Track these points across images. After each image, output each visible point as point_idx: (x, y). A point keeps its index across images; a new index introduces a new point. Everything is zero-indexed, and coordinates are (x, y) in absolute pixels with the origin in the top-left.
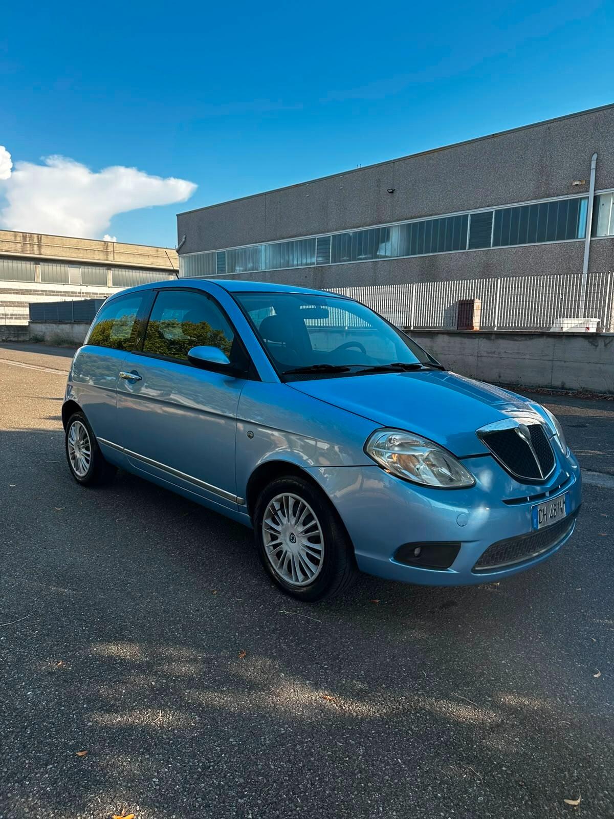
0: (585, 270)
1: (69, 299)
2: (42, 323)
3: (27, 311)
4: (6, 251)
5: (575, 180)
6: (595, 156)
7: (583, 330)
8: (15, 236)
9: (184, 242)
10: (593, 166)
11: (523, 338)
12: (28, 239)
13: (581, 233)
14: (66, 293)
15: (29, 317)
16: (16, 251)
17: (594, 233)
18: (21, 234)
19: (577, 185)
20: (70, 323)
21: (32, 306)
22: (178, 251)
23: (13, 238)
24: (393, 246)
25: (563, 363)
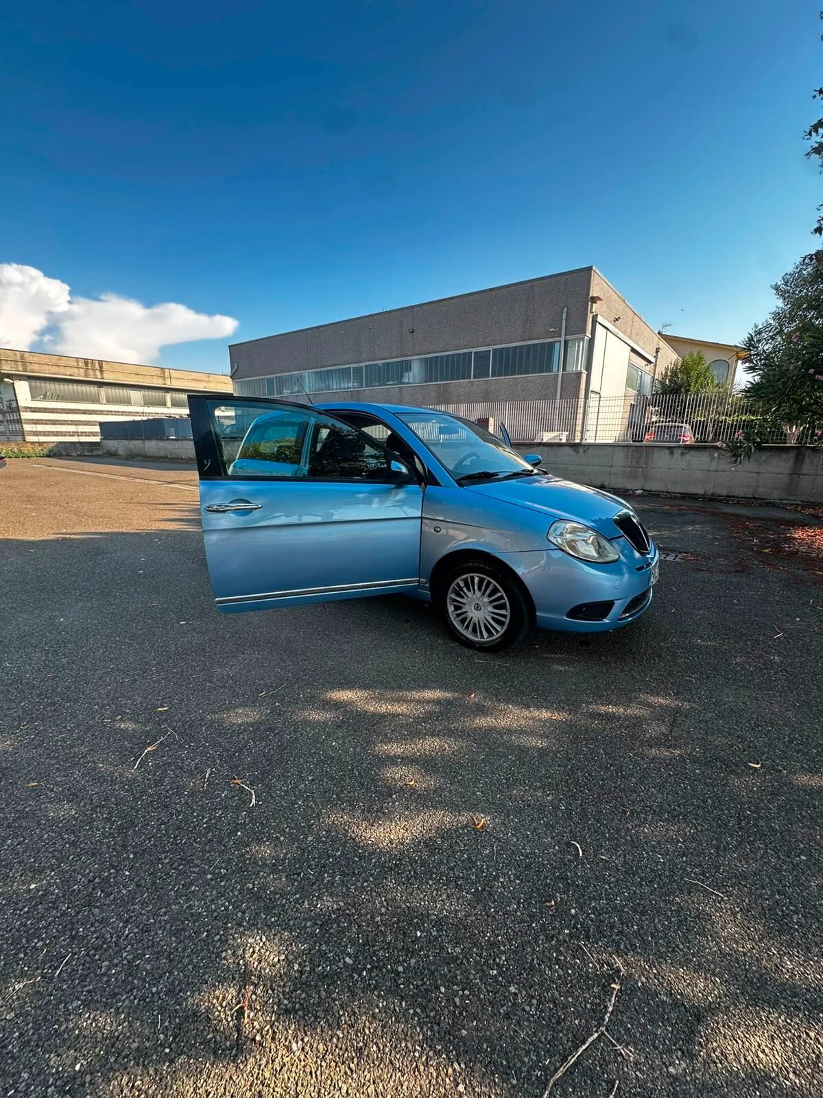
0: (558, 397)
1: (138, 418)
2: (113, 439)
3: (97, 429)
4: (70, 375)
5: (551, 328)
6: (565, 310)
7: (558, 441)
8: (77, 362)
9: (236, 370)
10: (564, 317)
11: (526, 447)
12: (90, 365)
13: (555, 369)
14: (129, 413)
15: (100, 434)
16: (79, 375)
17: (564, 369)
18: (83, 360)
19: (552, 331)
20: (142, 439)
21: (102, 424)
22: (231, 377)
23: (75, 363)
24: (415, 374)
25: (554, 465)
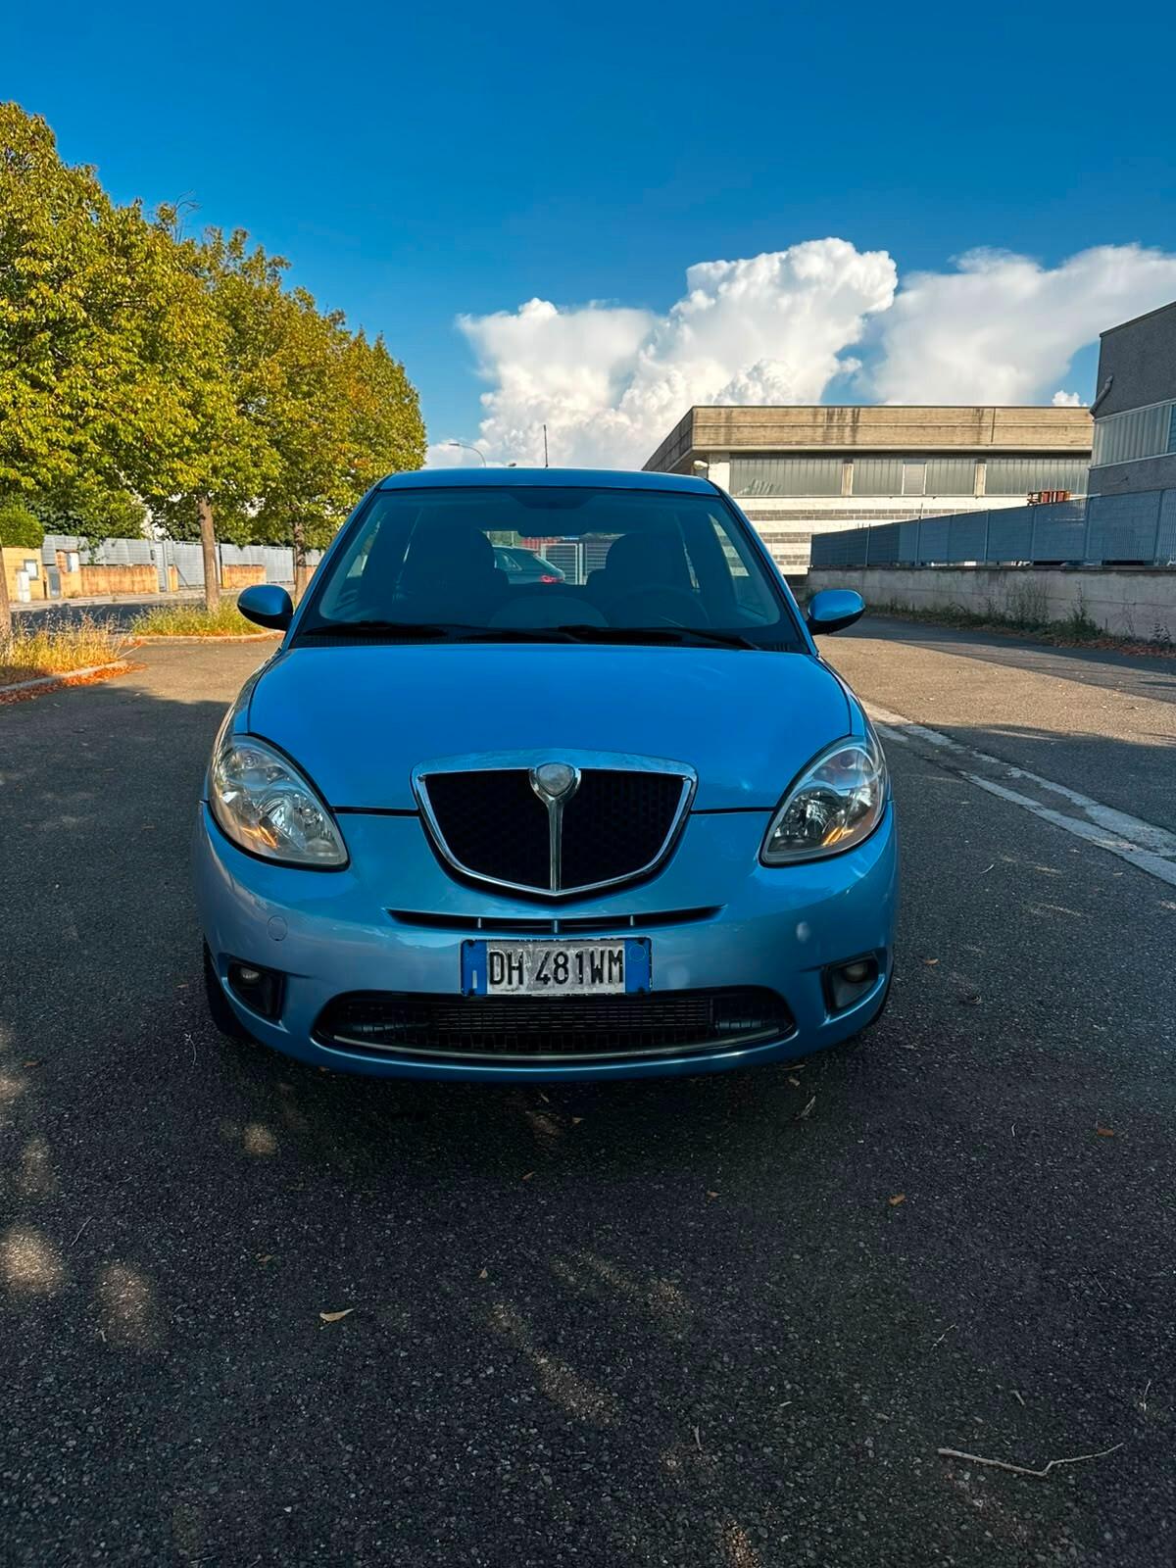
1: (866, 524)
2: (824, 570)
3: (806, 549)
4: (798, 443)
8: (815, 415)
9: (1109, 391)
12: (836, 417)
15: (809, 559)
16: (813, 441)
18: (826, 410)
20: (861, 569)
21: (818, 540)
22: (1093, 412)
23: (811, 418)
